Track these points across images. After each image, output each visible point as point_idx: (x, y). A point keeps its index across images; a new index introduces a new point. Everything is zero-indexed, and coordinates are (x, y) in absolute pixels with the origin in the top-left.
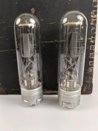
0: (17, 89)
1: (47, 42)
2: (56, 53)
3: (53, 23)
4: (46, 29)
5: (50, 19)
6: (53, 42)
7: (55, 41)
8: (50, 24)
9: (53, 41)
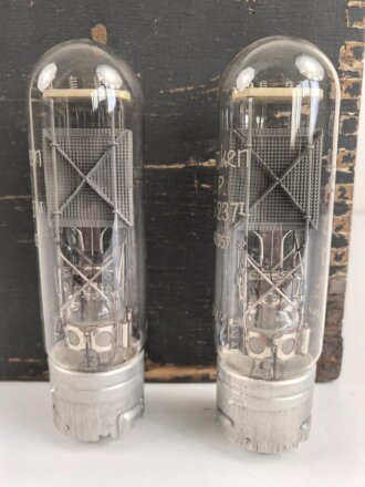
0: (32, 360)
1: (156, 167)
2: (192, 214)
3: (182, 89)
4: (154, 115)
5: (170, 73)
6: (182, 166)
7: (193, 163)
8: (172, 91)
9: (181, 163)
